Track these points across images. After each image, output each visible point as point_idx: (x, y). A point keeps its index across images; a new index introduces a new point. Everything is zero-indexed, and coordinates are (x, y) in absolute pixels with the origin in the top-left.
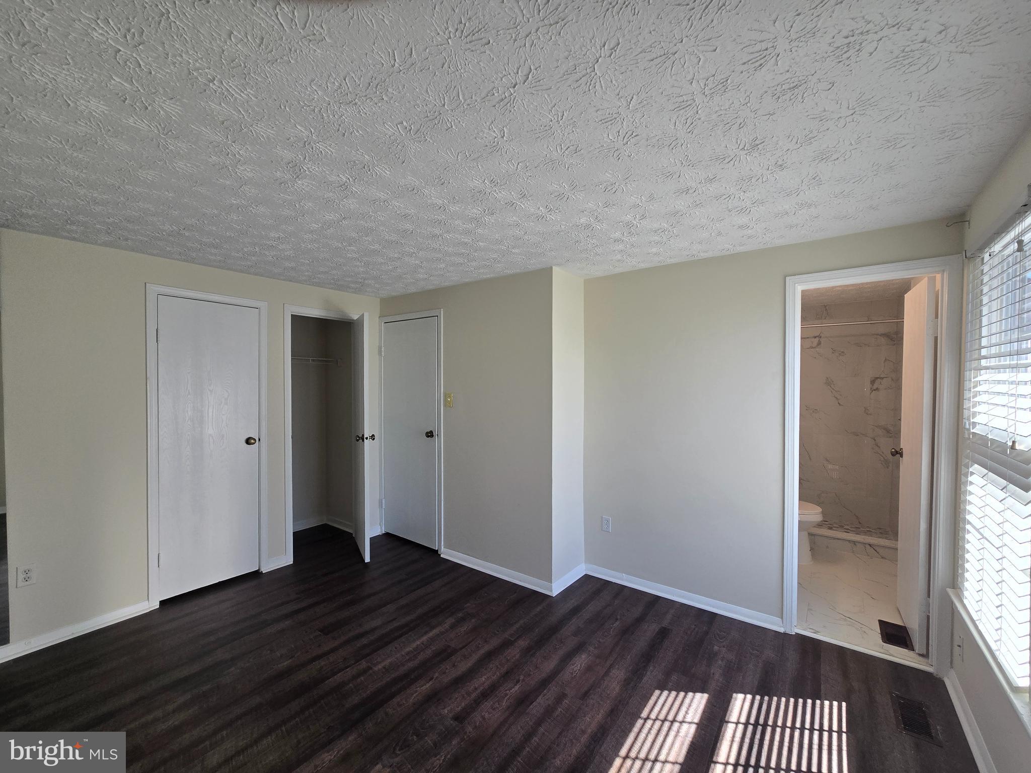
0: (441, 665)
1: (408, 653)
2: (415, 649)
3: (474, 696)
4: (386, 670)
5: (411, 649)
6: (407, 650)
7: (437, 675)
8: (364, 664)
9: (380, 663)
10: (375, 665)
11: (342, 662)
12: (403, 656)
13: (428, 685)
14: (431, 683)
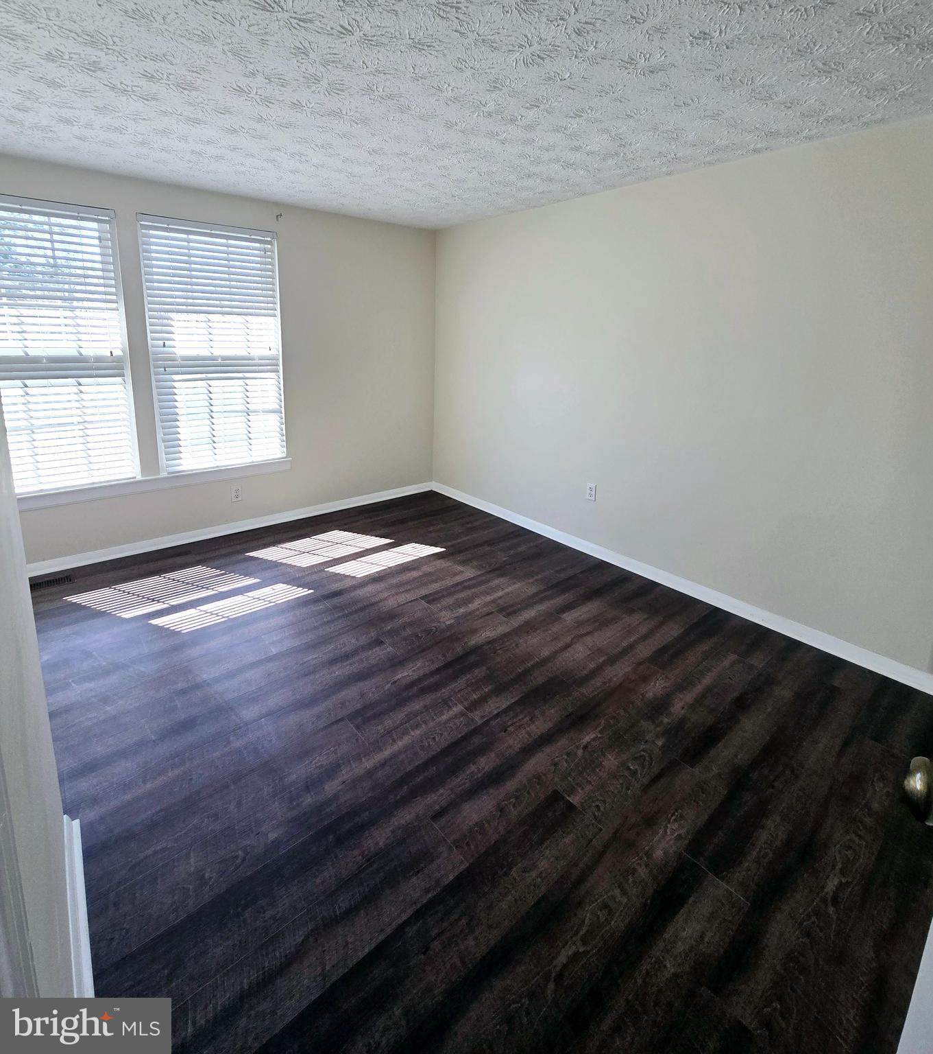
0: (378, 698)
1: (417, 726)
2: (405, 732)
3: (357, 658)
4: (446, 703)
5: (413, 733)
6: (418, 732)
7: (386, 688)
8: (477, 717)
9: (456, 717)
10: (462, 714)
11: (509, 727)
12: (425, 722)
13: (399, 676)
14: (396, 678)
